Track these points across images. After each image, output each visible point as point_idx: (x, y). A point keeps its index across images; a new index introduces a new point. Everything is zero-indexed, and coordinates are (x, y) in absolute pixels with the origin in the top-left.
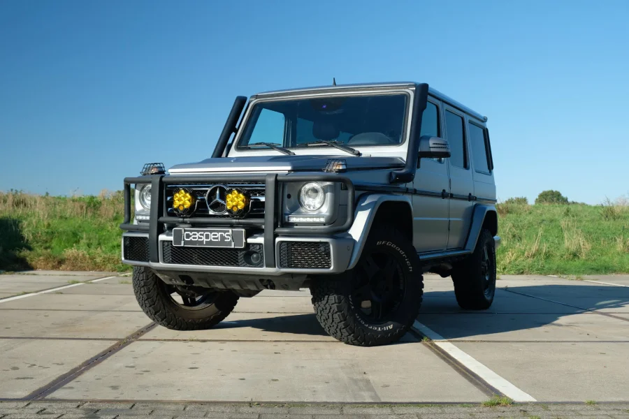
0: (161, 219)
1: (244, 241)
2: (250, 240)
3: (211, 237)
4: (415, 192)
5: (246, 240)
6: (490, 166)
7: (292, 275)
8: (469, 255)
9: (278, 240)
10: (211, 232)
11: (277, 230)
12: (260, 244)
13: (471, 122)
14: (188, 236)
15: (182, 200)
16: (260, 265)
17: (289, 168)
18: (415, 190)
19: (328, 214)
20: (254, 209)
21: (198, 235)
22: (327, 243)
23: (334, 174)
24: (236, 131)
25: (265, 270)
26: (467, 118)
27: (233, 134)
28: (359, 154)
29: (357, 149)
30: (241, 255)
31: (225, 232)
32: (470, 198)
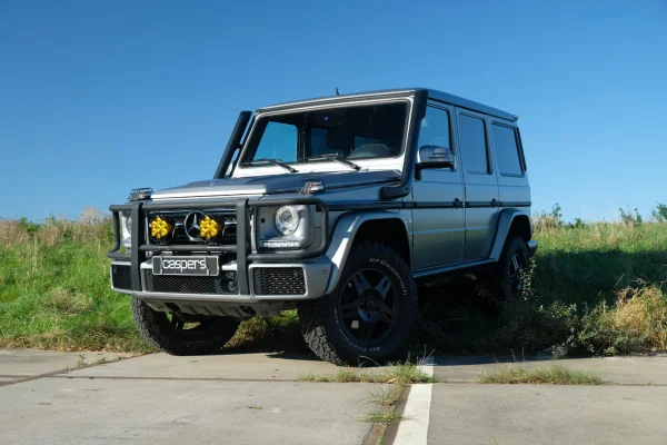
0: (142, 247)
1: (218, 268)
2: (225, 267)
3: (188, 265)
4: (415, 206)
5: (220, 267)
6: (523, 167)
7: (269, 301)
8: (494, 264)
9: (251, 266)
10: (187, 259)
11: (250, 257)
12: (234, 271)
13: (494, 123)
14: (166, 264)
15: (160, 227)
16: (235, 292)
17: (264, 191)
18: (415, 203)
19: (302, 238)
20: (226, 236)
21: (175, 263)
22: (300, 269)
23: (308, 196)
24: (241, 148)
25: (239, 297)
26: (489, 120)
27: (238, 150)
28: (358, 168)
29: (355, 162)
30: (217, 282)
31: (200, 259)
32: (493, 204)
